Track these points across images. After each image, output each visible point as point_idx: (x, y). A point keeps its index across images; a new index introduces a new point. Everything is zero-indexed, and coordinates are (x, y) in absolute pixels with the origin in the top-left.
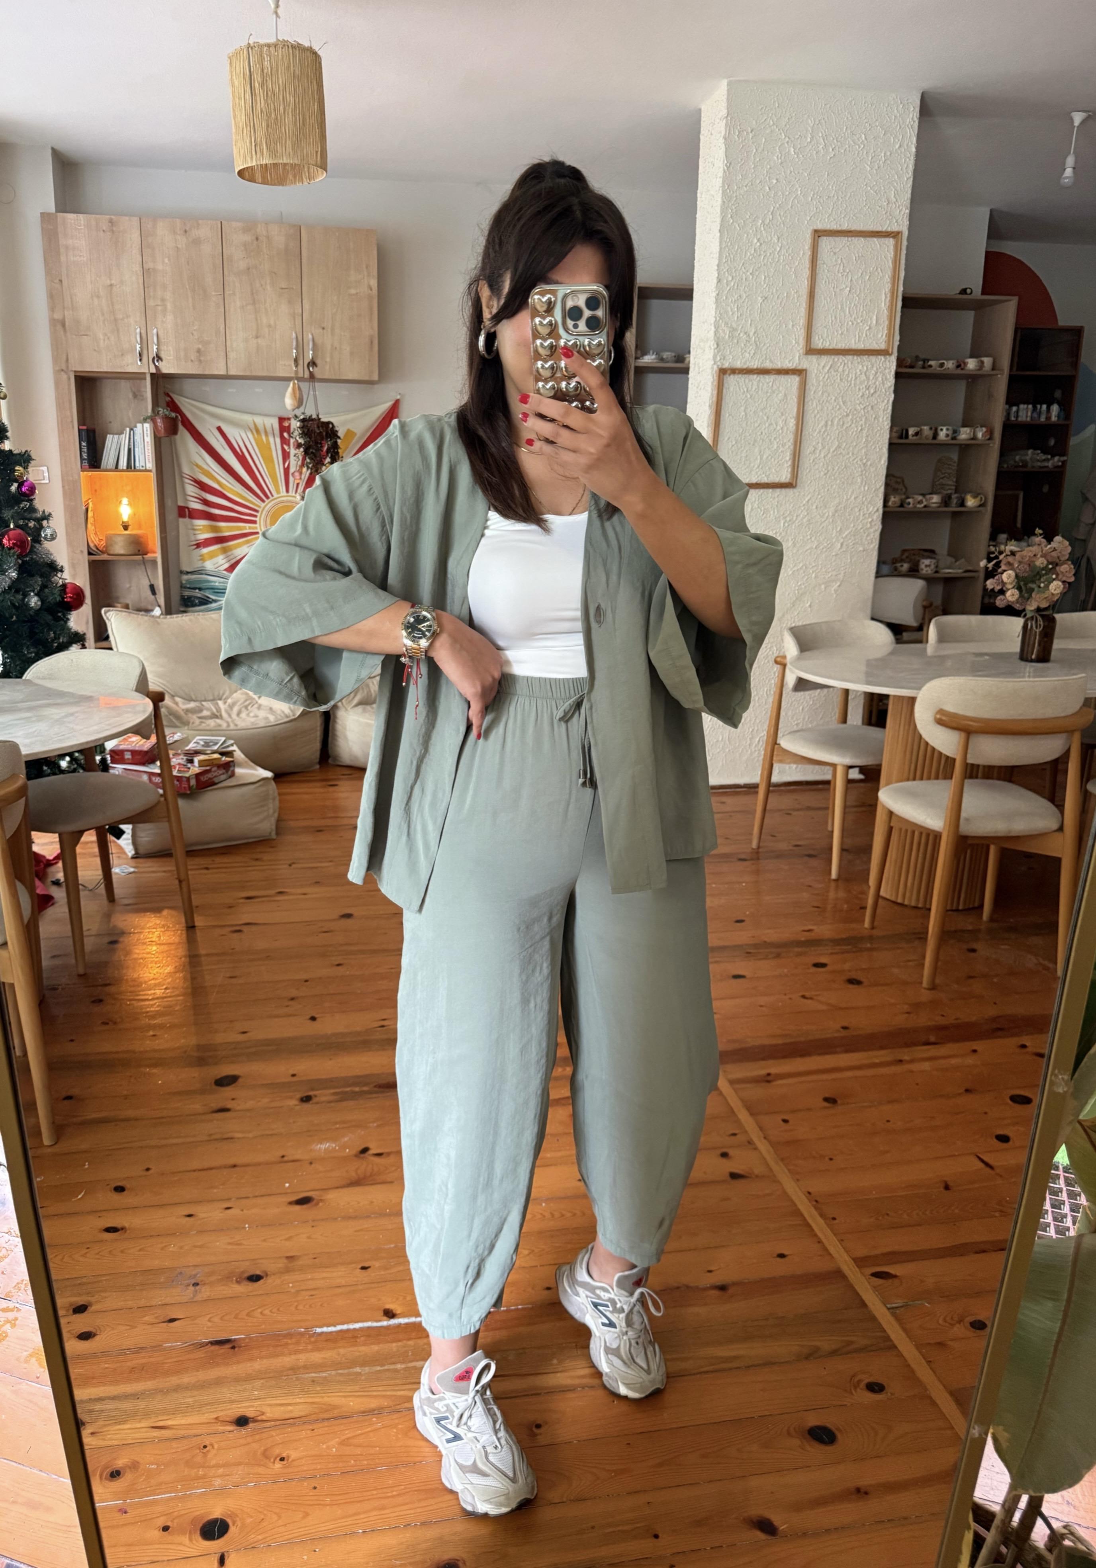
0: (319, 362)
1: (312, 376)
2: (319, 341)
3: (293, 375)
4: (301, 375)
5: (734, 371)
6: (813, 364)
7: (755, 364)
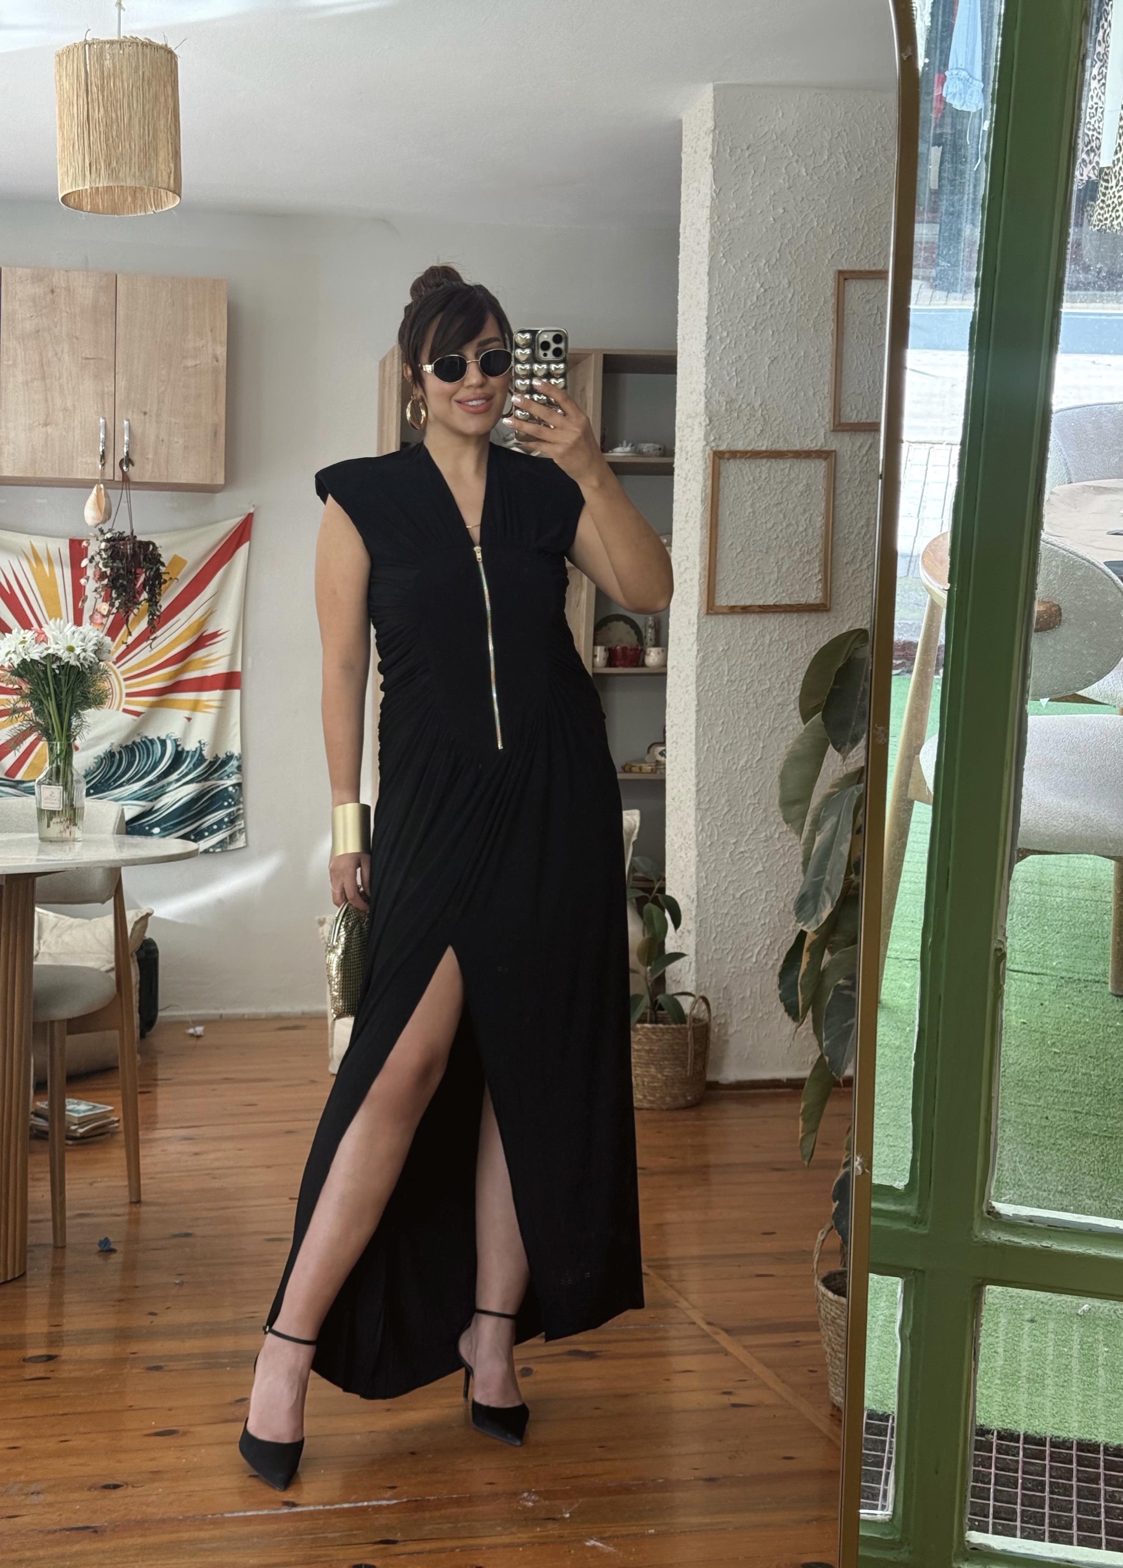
0: (135, 458)
1: (126, 478)
2: (138, 431)
3: (97, 477)
4: (109, 476)
5: (734, 455)
6: (844, 445)
7: (763, 445)
